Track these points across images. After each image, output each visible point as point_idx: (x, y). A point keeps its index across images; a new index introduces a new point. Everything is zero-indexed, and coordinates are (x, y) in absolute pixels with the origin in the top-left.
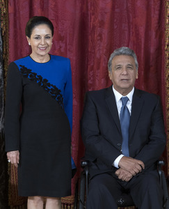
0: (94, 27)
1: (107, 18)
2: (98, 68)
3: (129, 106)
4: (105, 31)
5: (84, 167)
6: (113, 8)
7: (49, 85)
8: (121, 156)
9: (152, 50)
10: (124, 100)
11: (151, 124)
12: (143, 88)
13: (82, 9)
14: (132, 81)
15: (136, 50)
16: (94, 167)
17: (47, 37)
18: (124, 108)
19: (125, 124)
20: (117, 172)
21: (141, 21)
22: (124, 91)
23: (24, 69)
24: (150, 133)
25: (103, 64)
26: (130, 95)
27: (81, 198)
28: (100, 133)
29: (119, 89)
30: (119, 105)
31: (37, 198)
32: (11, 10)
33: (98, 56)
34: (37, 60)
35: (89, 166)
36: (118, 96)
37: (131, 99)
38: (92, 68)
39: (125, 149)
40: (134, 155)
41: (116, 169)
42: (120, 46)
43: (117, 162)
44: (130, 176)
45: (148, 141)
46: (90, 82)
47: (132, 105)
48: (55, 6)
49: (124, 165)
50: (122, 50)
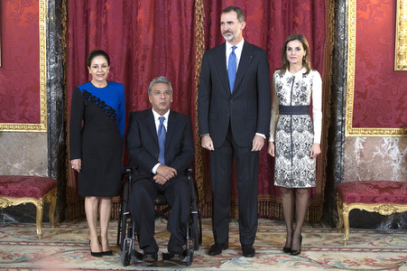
0: (137, 61)
1: (149, 54)
2: (141, 93)
3: (166, 124)
4: (147, 64)
5: (128, 173)
6: (154, 46)
7: (106, 106)
8: (158, 164)
9: (185, 80)
10: (162, 120)
11: (183, 139)
12: (177, 110)
13: (128, 45)
14: (168, 104)
15: (171, 80)
16: (136, 173)
17: (103, 66)
18: (162, 125)
19: (162, 138)
20: (155, 178)
21: (176, 56)
22: (162, 112)
23: (86, 92)
24: (182, 146)
25: (144, 90)
26: (166, 116)
27: (125, 198)
28: (141, 146)
29: (158, 110)
30: (157, 123)
31: (93, 198)
32: (70, 45)
33: (140, 83)
34: (97, 85)
35: (132, 172)
36: (156, 115)
37: (167, 118)
38: (136, 93)
39: (161, 159)
40: (168, 164)
41: (154, 175)
42: (158, 76)
43: (154, 170)
44: (165, 180)
45: (180, 152)
46: (134, 105)
47: (168, 123)
48: (107, 43)
49: (160, 172)
50: (160, 79)
